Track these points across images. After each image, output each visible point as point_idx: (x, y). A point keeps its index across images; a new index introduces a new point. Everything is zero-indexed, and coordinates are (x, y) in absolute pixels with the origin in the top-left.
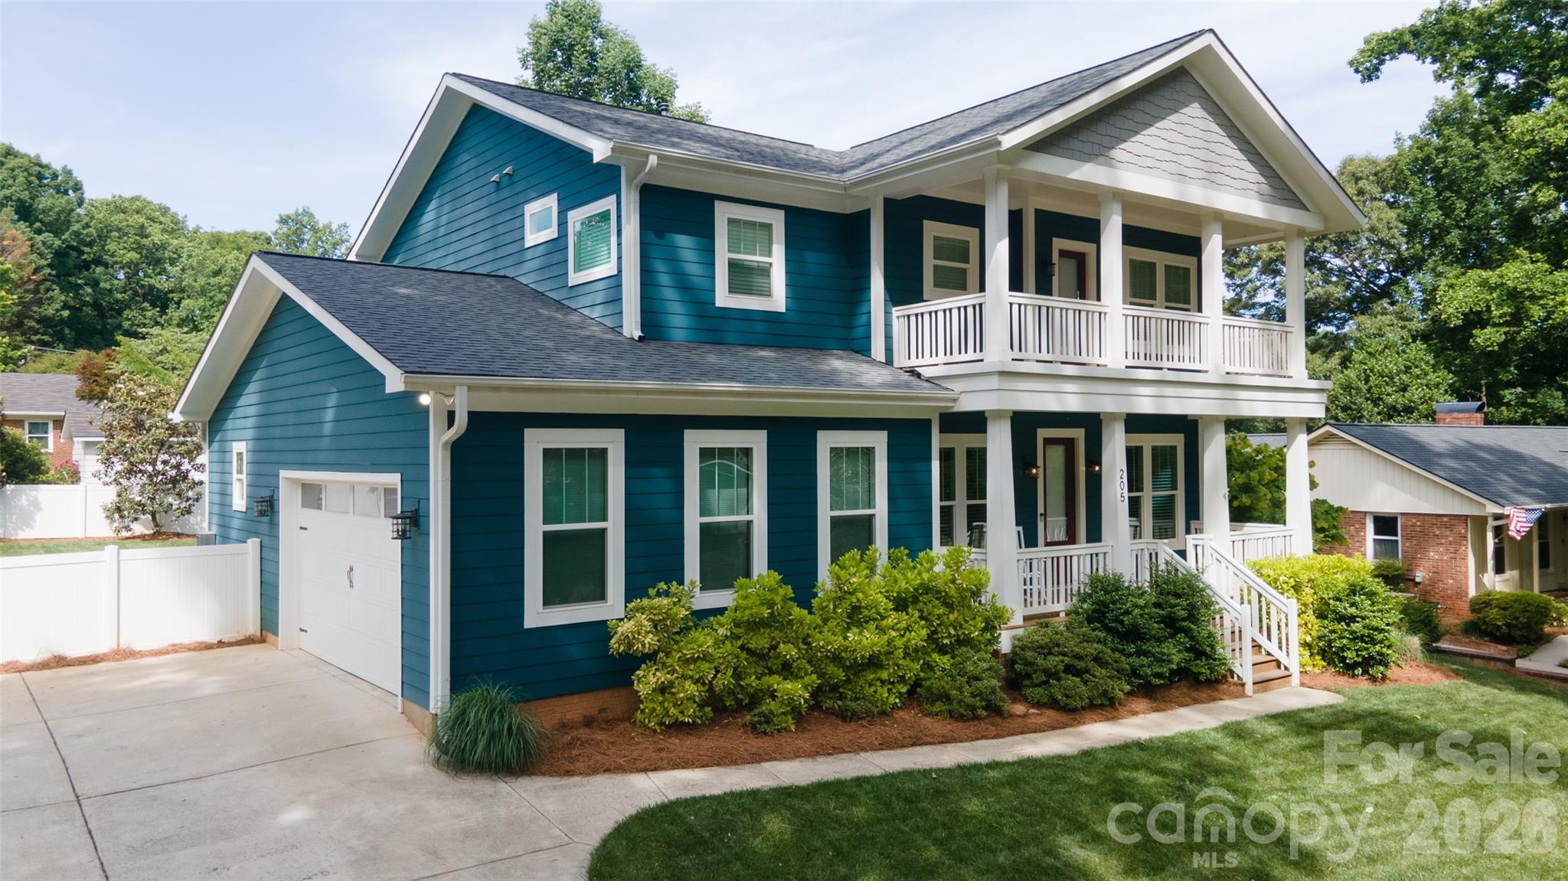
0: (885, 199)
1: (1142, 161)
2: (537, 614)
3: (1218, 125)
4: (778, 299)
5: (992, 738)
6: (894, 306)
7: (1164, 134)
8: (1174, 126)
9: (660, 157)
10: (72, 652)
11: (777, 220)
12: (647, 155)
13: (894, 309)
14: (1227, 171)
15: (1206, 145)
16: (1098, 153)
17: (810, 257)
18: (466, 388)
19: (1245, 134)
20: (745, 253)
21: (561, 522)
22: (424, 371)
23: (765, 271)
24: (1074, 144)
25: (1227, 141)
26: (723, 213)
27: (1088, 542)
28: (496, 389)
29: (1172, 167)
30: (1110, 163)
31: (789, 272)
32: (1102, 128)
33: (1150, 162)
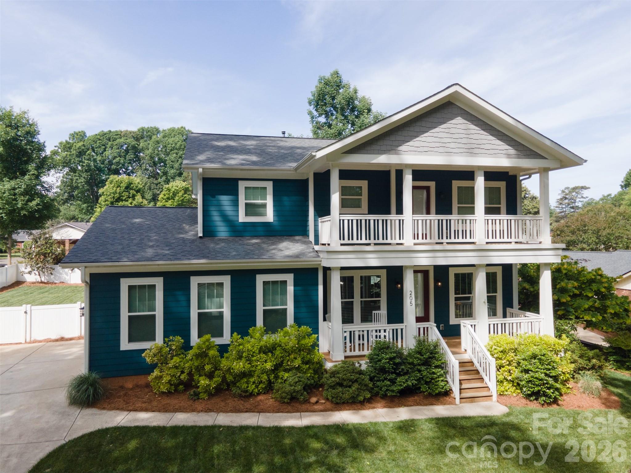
0: (314, 173)
1: (419, 149)
2: (125, 345)
3: (475, 125)
4: (270, 216)
5: (286, 412)
6: (320, 217)
7: (435, 135)
8: (443, 130)
9: (203, 169)
10: (67, 336)
11: (269, 186)
12: (198, 168)
13: (320, 219)
14: (482, 146)
15: (467, 136)
16: (392, 149)
17: (285, 199)
18: (84, 267)
19: (495, 127)
20: (253, 200)
21: (136, 312)
22: (72, 261)
23: (264, 206)
24: (375, 147)
25: (482, 132)
26: (242, 185)
27: (388, 324)
28: (98, 267)
29: (441, 150)
30: (397, 153)
31: (274, 206)
32: (393, 138)
33: (426, 149)
